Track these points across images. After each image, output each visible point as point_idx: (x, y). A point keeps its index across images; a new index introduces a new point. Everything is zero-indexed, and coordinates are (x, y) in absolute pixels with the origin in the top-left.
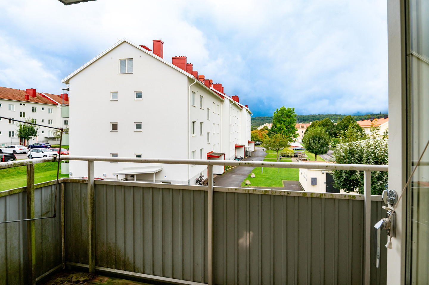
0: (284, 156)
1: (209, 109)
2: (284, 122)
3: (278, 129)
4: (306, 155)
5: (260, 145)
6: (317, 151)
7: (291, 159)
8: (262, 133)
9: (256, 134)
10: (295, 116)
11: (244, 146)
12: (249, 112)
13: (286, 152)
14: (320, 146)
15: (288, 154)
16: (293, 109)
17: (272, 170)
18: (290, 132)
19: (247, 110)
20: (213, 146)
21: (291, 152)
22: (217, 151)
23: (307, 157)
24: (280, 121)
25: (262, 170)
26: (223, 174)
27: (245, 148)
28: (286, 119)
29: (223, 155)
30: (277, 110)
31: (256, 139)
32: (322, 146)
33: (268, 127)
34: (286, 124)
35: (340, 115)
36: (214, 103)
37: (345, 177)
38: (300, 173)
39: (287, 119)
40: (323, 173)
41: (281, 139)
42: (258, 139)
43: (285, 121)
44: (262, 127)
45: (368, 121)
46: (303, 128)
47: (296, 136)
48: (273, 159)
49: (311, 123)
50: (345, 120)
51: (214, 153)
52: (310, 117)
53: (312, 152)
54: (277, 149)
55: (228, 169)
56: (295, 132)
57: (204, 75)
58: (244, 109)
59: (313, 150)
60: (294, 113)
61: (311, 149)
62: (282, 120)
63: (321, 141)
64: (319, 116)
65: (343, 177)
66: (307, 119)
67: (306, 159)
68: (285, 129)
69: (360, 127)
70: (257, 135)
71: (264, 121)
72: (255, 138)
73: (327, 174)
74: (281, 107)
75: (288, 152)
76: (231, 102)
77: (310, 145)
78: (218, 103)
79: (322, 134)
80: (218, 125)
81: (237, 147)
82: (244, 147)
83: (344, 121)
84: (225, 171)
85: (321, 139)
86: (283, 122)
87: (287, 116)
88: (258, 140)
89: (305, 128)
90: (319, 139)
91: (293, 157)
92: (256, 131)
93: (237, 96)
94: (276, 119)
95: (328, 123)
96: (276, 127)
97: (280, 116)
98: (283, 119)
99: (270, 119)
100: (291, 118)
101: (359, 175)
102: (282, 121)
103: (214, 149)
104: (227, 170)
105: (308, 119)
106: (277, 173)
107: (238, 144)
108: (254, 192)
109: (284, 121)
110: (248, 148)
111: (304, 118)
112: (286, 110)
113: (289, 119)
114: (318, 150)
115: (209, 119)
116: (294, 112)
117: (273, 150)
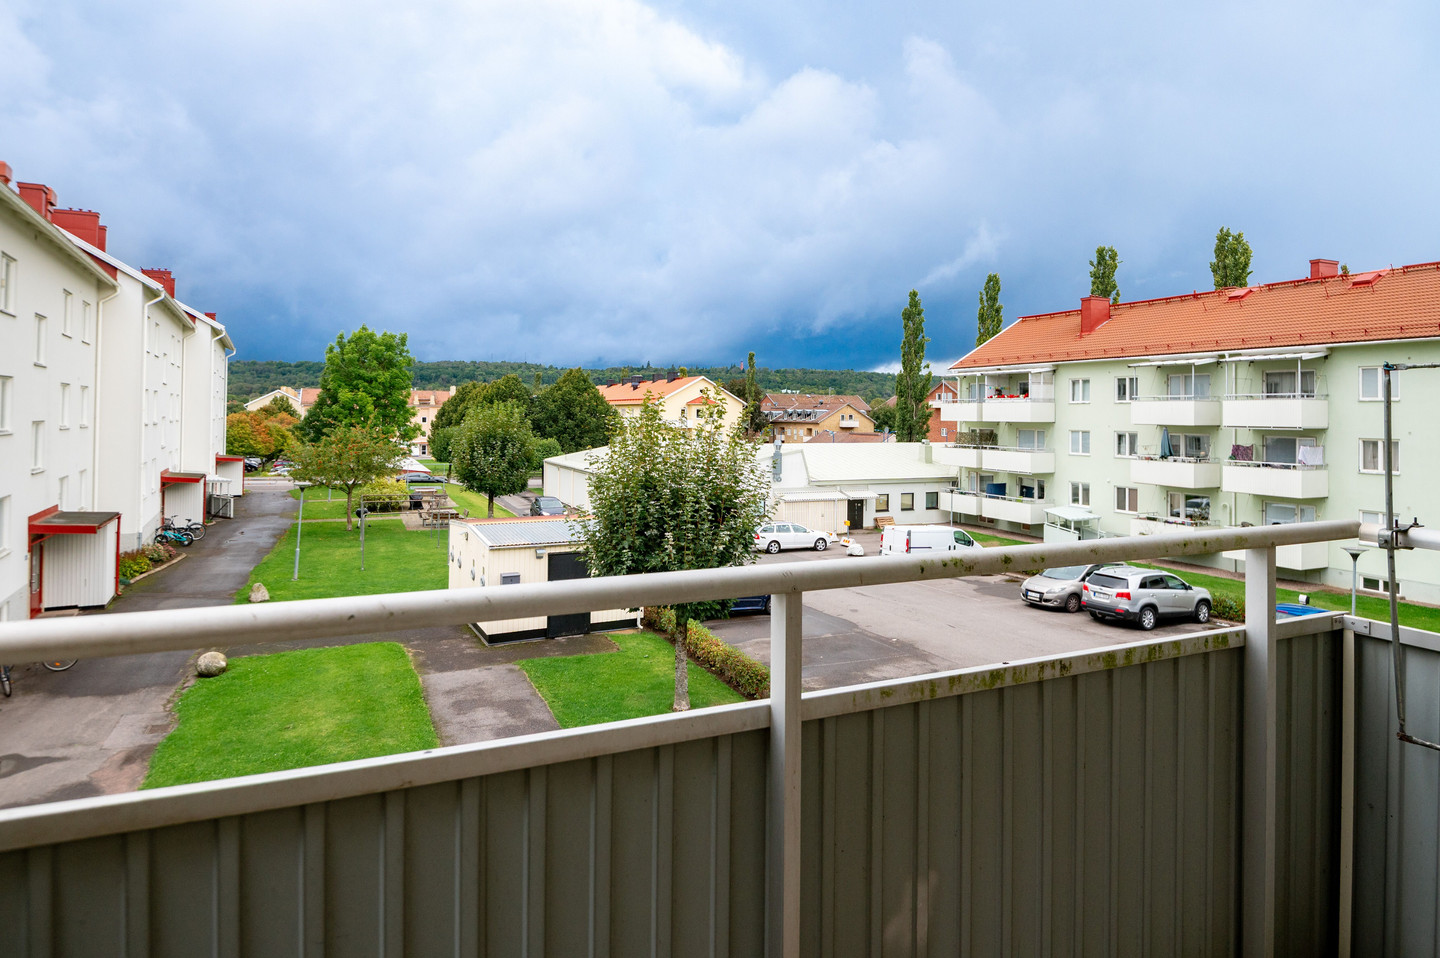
0: (372, 509)
1: (40, 317)
2: (366, 384)
3: (343, 407)
4: (449, 499)
5: (256, 469)
6: (497, 483)
7: (398, 518)
8: (266, 423)
9: (242, 428)
10: (409, 364)
11: (204, 476)
12: (223, 343)
13: (379, 493)
14: (505, 465)
15: (387, 500)
16: (403, 341)
17: (333, 565)
18: (387, 419)
19: (215, 332)
20: (58, 483)
21: (399, 493)
22: (77, 501)
23: (453, 504)
24: (351, 381)
25: (294, 567)
26: (110, 603)
27: (205, 484)
28: (374, 374)
29: (110, 519)
30: (341, 337)
31: (242, 446)
32: (512, 465)
33: (291, 401)
34: (377, 391)
35: (537, 367)
36: (67, 293)
37: (629, 563)
38: (453, 566)
39: (380, 372)
40: (539, 557)
41: (365, 447)
42: (251, 446)
43: (370, 381)
44: (265, 400)
45: (626, 386)
46: (426, 407)
47: (411, 434)
48: (329, 520)
49: (453, 390)
50: (564, 382)
51: (64, 515)
52: (443, 367)
53: (480, 489)
54: (351, 483)
55: (133, 576)
56: (407, 420)
57: (8, 163)
58: (202, 330)
59: (482, 480)
60: (404, 354)
61: (474, 478)
62: (360, 377)
63: (510, 450)
64: (472, 368)
65: (623, 563)
66: (434, 375)
67: (454, 512)
68: (370, 408)
69: (608, 405)
70: (249, 430)
71: (268, 377)
72: (236, 444)
73: (551, 556)
74: (354, 331)
75: (385, 491)
76: (149, 293)
77: (472, 464)
78: (83, 292)
79: (513, 427)
80: (84, 388)
81: (172, 484)
82: (202, 481)
83: (561, 385)
84: (121, 587)
85: (510, 445)
86: (362, 384)
87: (380, 363)
88: (250, 450)
89: (433, 407)
90: (505, 441)
91: (405, 508)
92: (244, 417)
93: (170, 273)
94: (337, 371)
95: (513, 391)
96: (335, 400)
97: (351, 361)
98: (362, 371)
99: (294, 370)
100: (395, 370)
101: (674, 551)
102: (360, 381)
103: (61, 498)
104: (128, 585)
105: (437, 377)
106: (355, 572)
107: (175, 468)
108: (955, 688)
109: (367, 381)
110: (218, 484)
111: (424, 373)
112: (374, 342)
113: (387, 374)
114: (500, 478)
115: (42, 362)
116: (405, 348)
117: (334, 488)
